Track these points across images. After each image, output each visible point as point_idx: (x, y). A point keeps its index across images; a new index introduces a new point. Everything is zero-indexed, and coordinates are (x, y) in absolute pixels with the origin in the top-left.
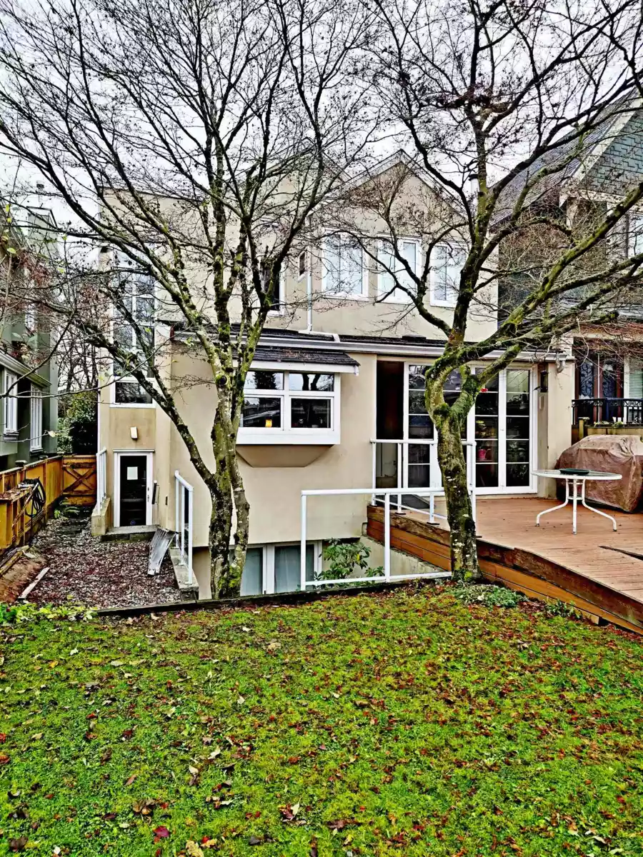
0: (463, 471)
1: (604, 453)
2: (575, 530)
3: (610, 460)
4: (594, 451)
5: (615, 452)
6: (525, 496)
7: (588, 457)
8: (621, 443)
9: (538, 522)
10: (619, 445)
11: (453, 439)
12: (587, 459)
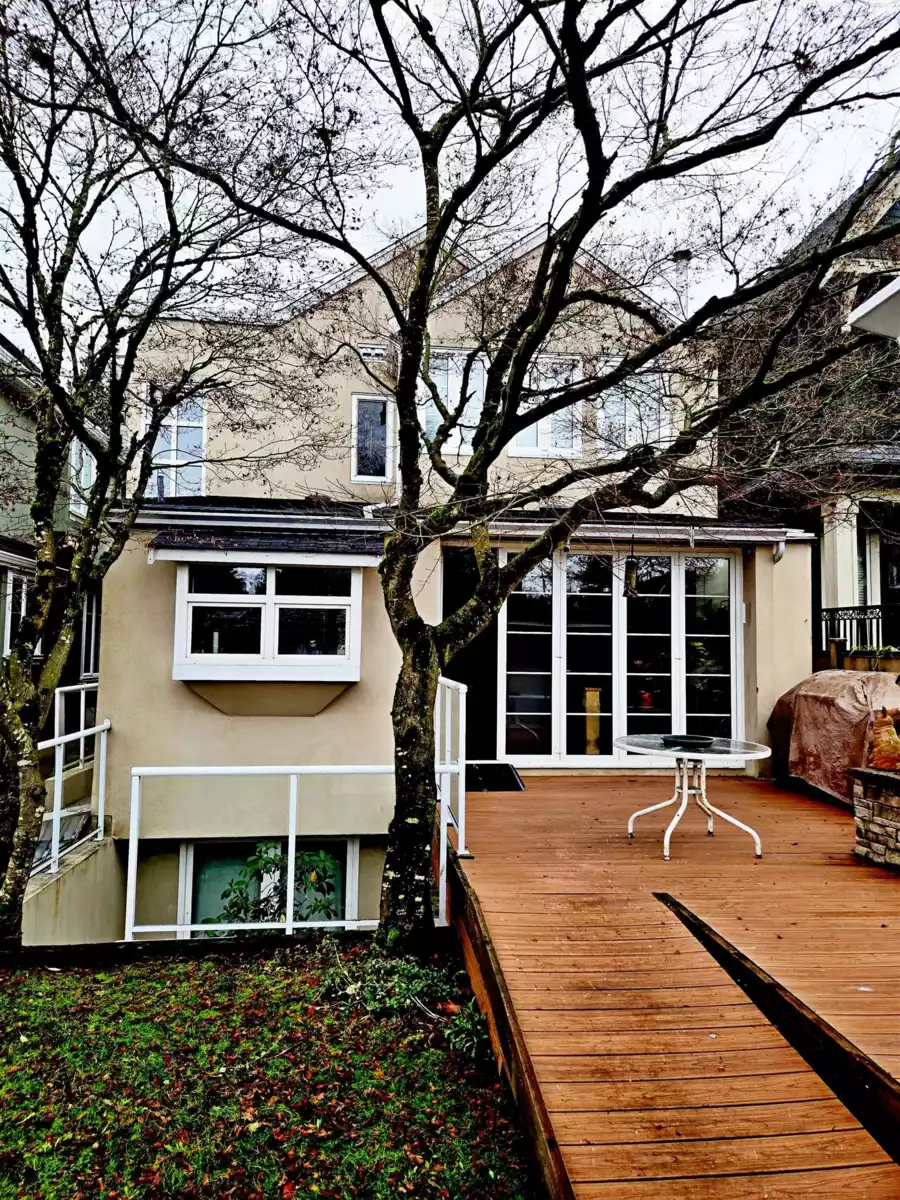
0: (424, 740)
1: (829, 703)
2: (666, 852)
3: (837, 717)
4: (816, 698)
5: (844, 703)
6: (723, 773)
7: (811, 712)
8: (858, 688)
9: (630, 830)
10: (852, 689)
11: (416, 682)
12: (807, 713)
